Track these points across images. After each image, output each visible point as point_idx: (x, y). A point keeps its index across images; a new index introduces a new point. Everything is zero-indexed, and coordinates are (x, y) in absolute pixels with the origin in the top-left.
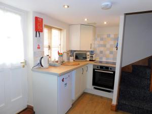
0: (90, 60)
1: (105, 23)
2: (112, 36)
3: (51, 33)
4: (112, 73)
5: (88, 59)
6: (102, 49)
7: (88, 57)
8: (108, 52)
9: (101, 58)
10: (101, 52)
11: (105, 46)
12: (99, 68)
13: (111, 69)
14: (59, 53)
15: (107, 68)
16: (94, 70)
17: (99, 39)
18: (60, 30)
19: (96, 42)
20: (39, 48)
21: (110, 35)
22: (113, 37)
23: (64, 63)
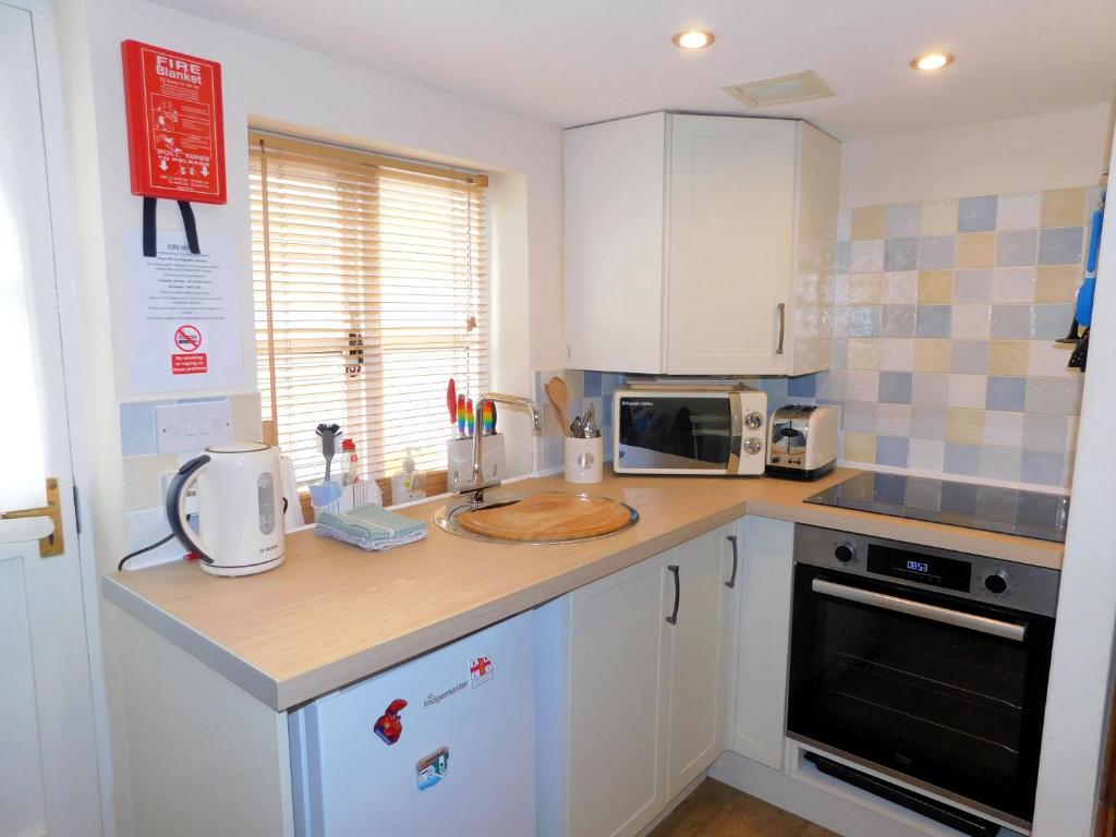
0: (773, 472)
1: (932, 62)
2: (1020, 214)
3: (370, 215)
4: (1016, 631)
5: (751, 463)
6: (900, 354)
7: (747, 434)
8: (968, 390)
9: (894, 448)
10: (897, 388)
11: (930, 321)
12: (859, 568)
13: (996, 584)
14: (456, 404)
15: (950, 572)
16: (803, 574)
17: (870, 254)
18: (476, 181)
19: (842, 290)
20: (189, 363)
21: (991, 201)
22: (1034, 222)
23: (490, 497)
